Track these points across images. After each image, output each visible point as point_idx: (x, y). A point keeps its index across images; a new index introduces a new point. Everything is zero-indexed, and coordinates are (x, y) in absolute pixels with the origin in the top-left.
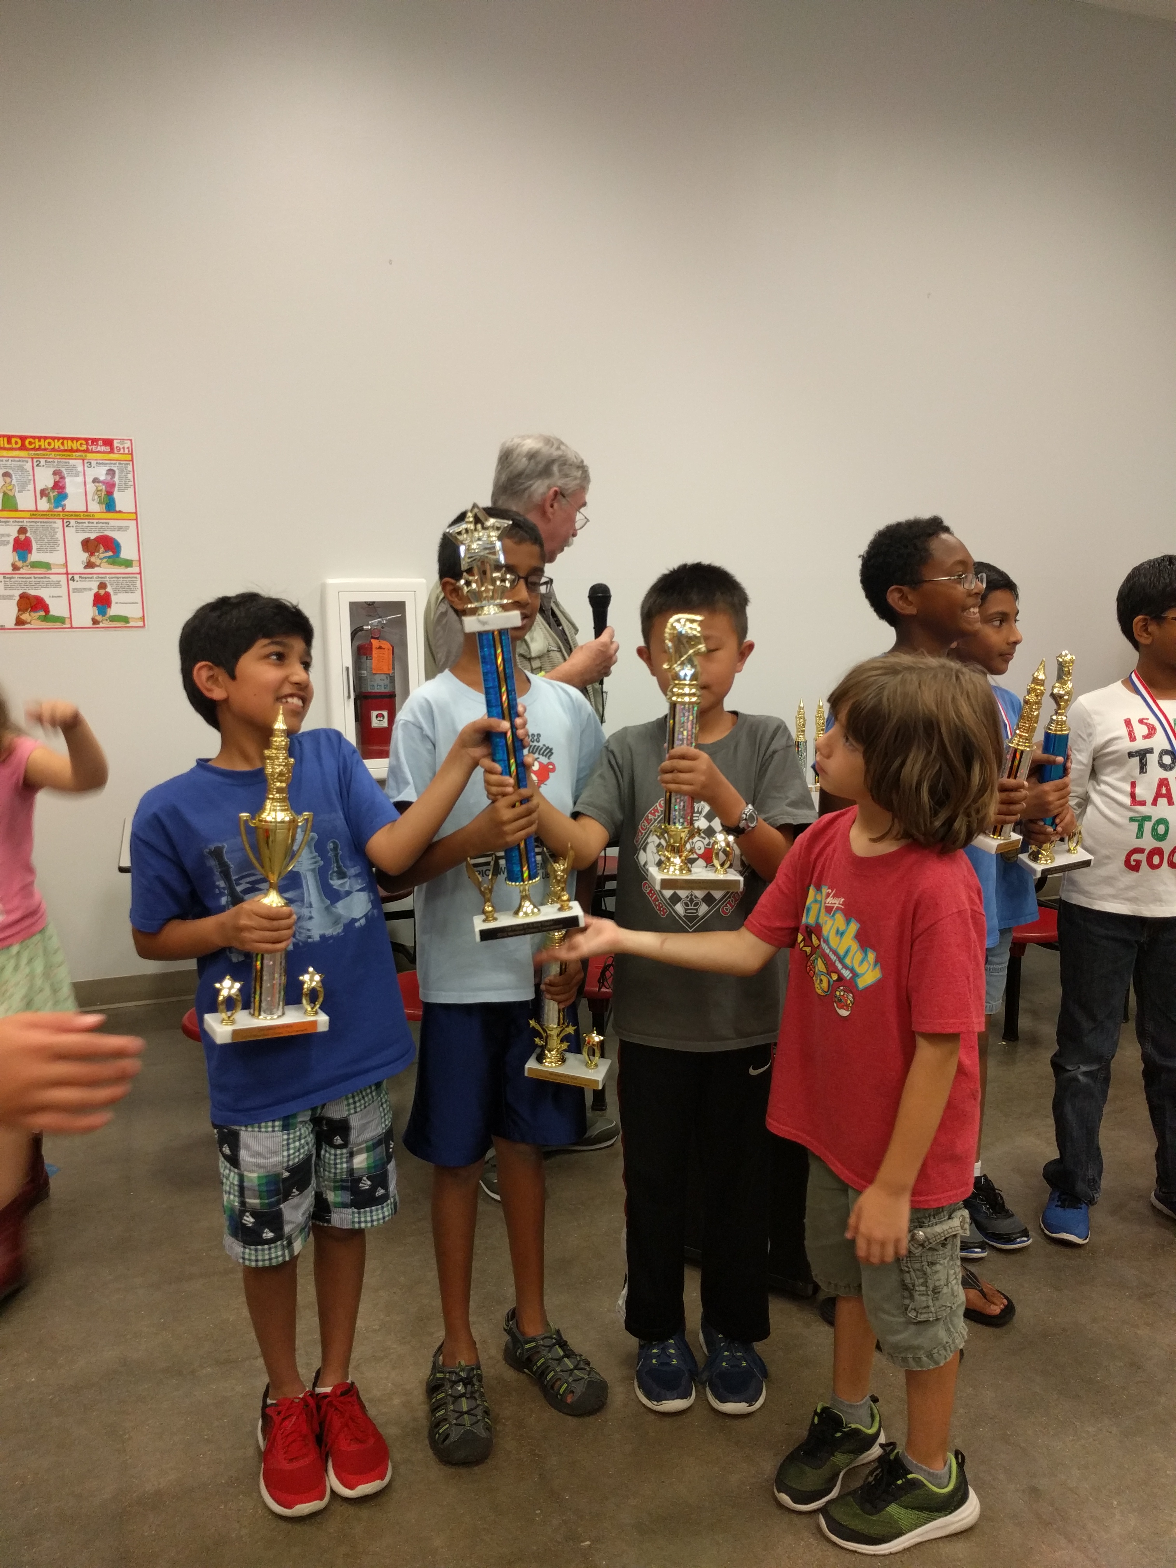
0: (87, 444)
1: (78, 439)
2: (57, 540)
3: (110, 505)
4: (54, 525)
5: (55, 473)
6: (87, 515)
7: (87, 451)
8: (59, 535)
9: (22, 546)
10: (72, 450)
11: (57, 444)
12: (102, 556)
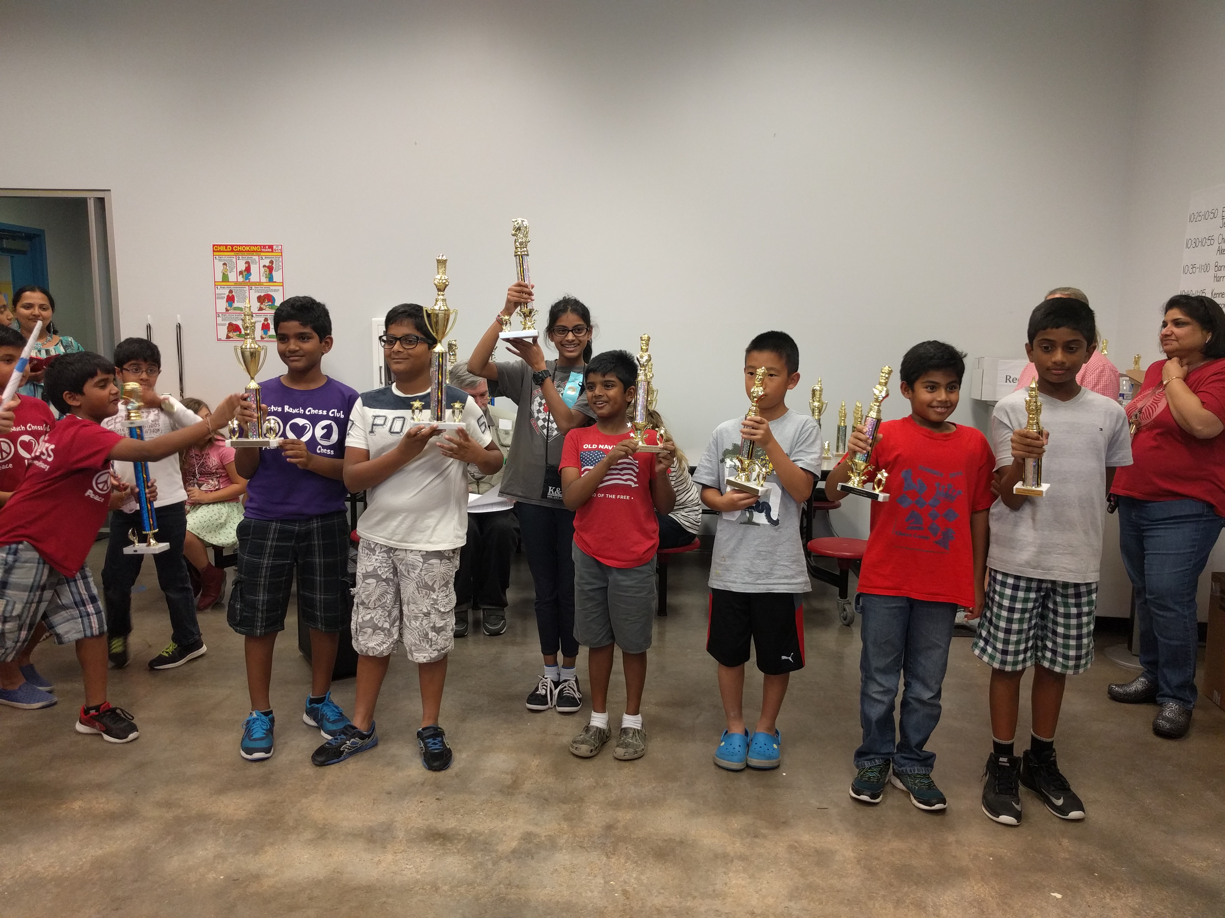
0: (261, 248)
1: (257, 246)
2: (246, 296)
3: (271, 279)
4: (245, 289)
5: (246, 263)
6: (260, 284)
7: (261, 251)
8: (247, 294)
9: (230, 299)
10: (254, 251)
11: (248, 248)
12: (266, 304)
